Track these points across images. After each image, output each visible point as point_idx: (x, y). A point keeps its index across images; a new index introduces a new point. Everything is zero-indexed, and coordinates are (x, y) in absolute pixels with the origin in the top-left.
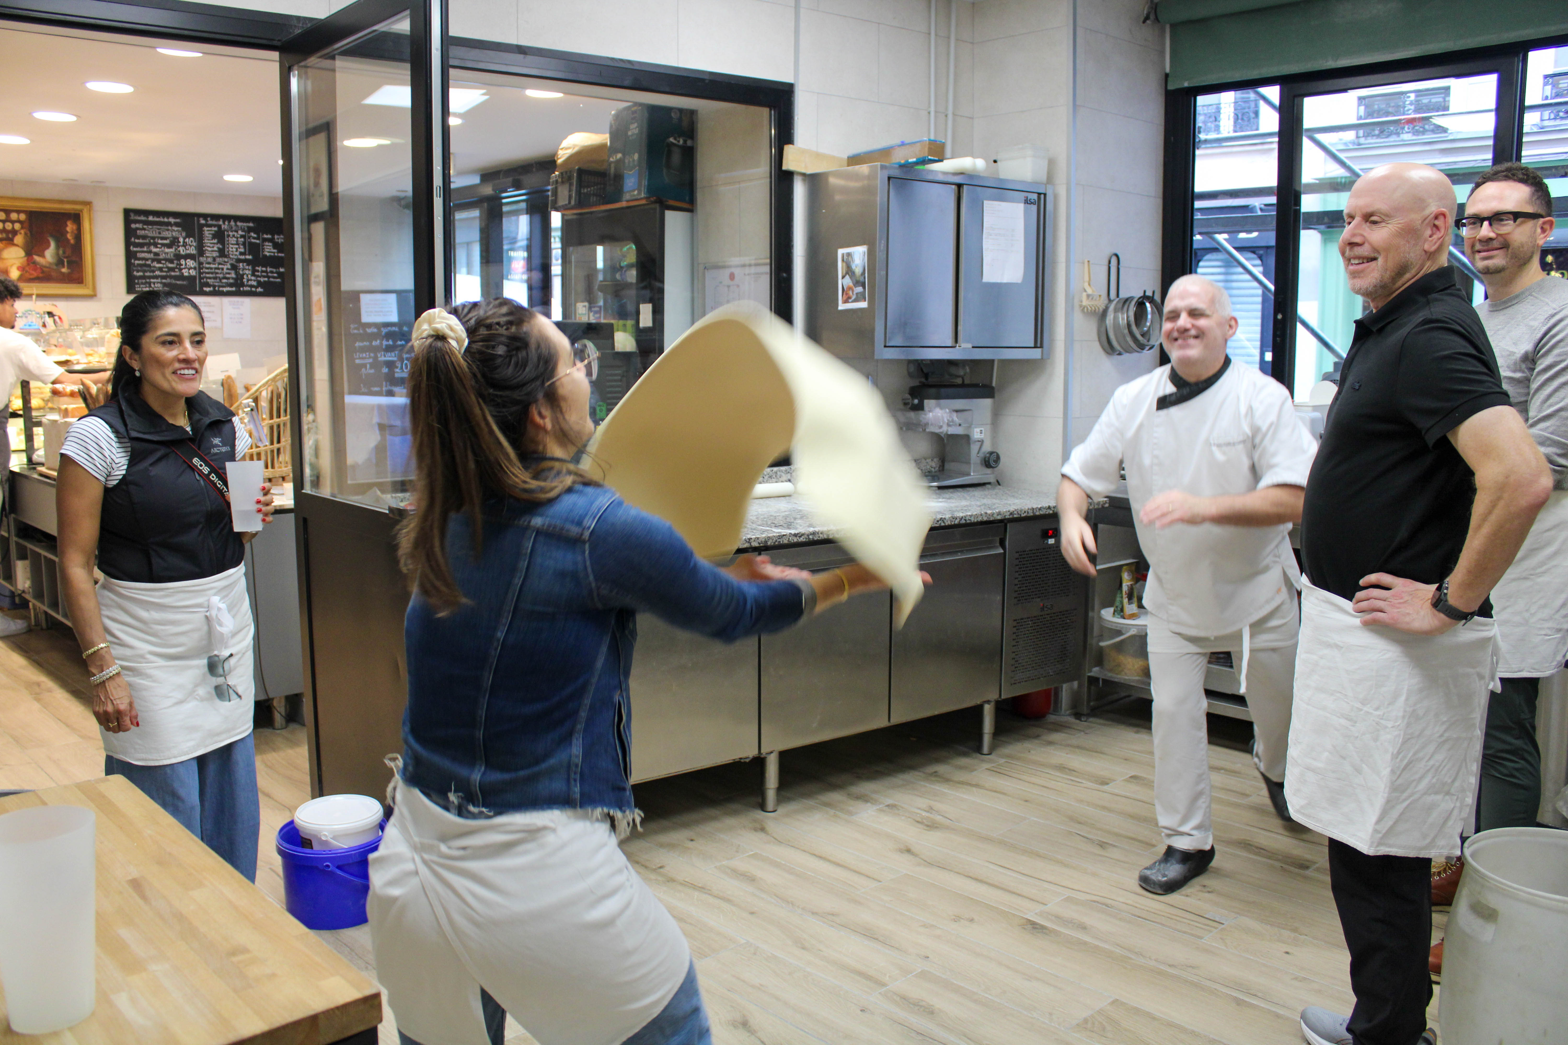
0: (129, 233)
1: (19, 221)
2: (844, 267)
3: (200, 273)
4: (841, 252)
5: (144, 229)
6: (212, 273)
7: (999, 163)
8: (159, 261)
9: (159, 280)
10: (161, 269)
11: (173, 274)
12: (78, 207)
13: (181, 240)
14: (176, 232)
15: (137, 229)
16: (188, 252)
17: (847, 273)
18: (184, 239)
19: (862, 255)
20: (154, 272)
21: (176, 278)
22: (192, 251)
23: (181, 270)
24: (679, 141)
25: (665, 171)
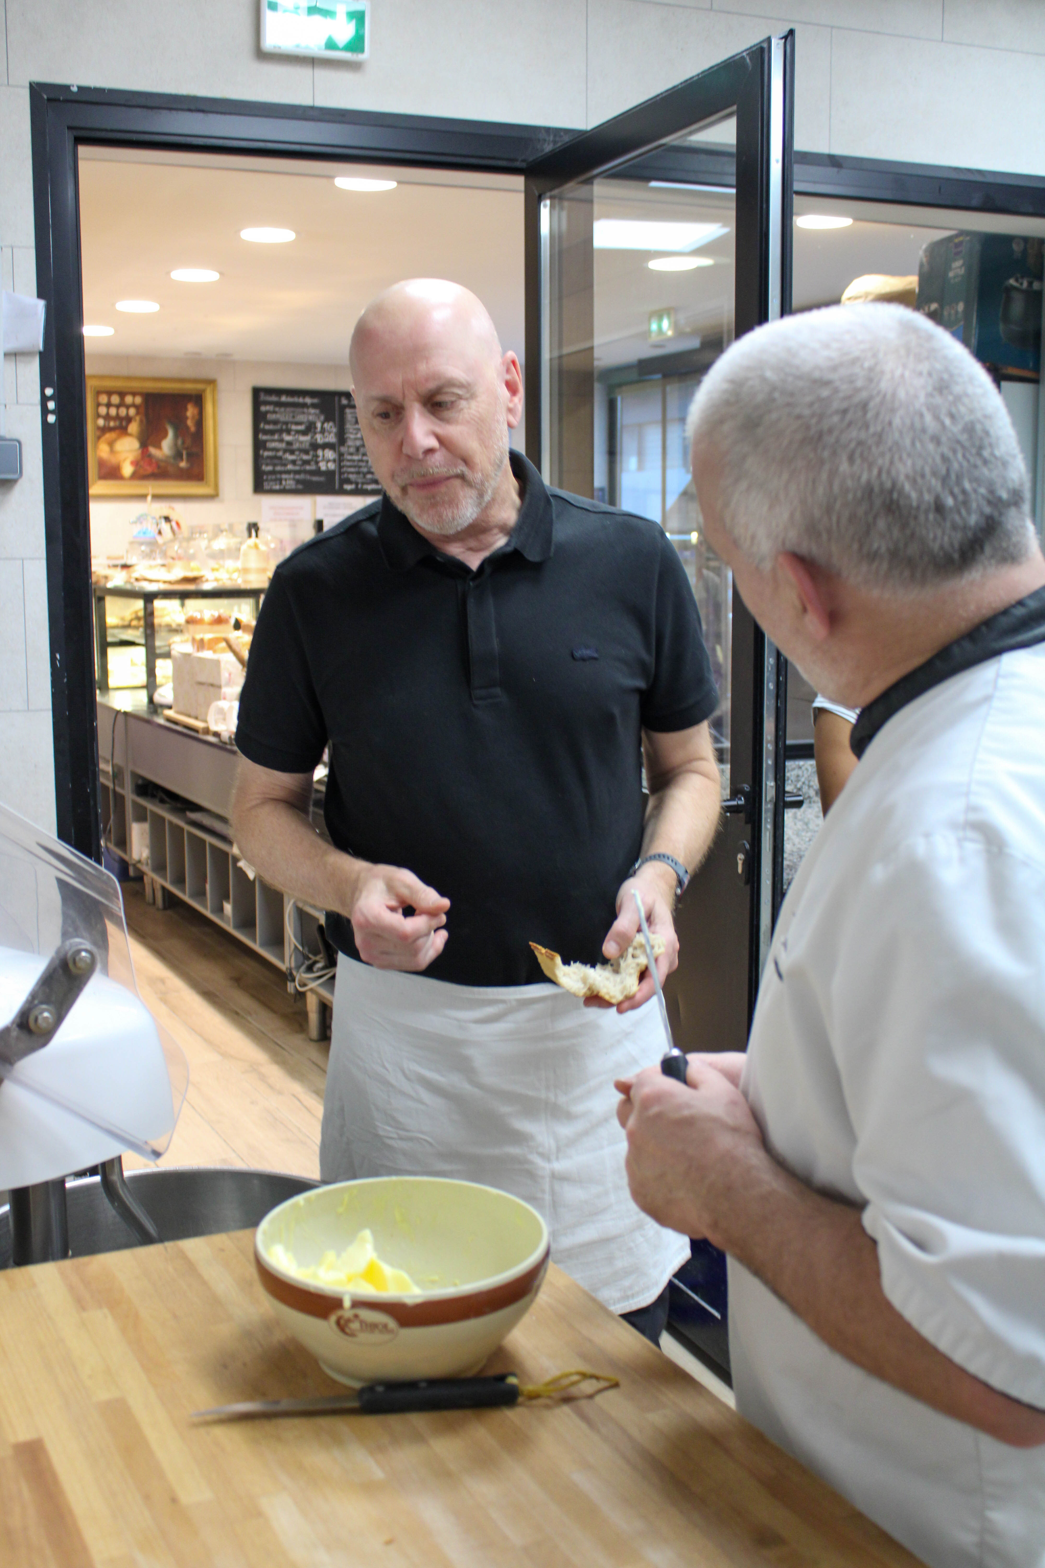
0: (258, 417)
1: (134, 405)
3: (340, 467)
5: (274, 412)
6: (355, 467)
8: (292, 452)
9: (292, 476)
10: (294, 462)
11: (308, 468)
12: (200, 386)
13: (319, 425)
14: (312, 415)
15: (267, 412)
16: (327, 440)
18: (323, 423)
20: (285, 465)
21: (312, 473)
22: (331, 438)
23: (317, 463)
24: (1021, 284)
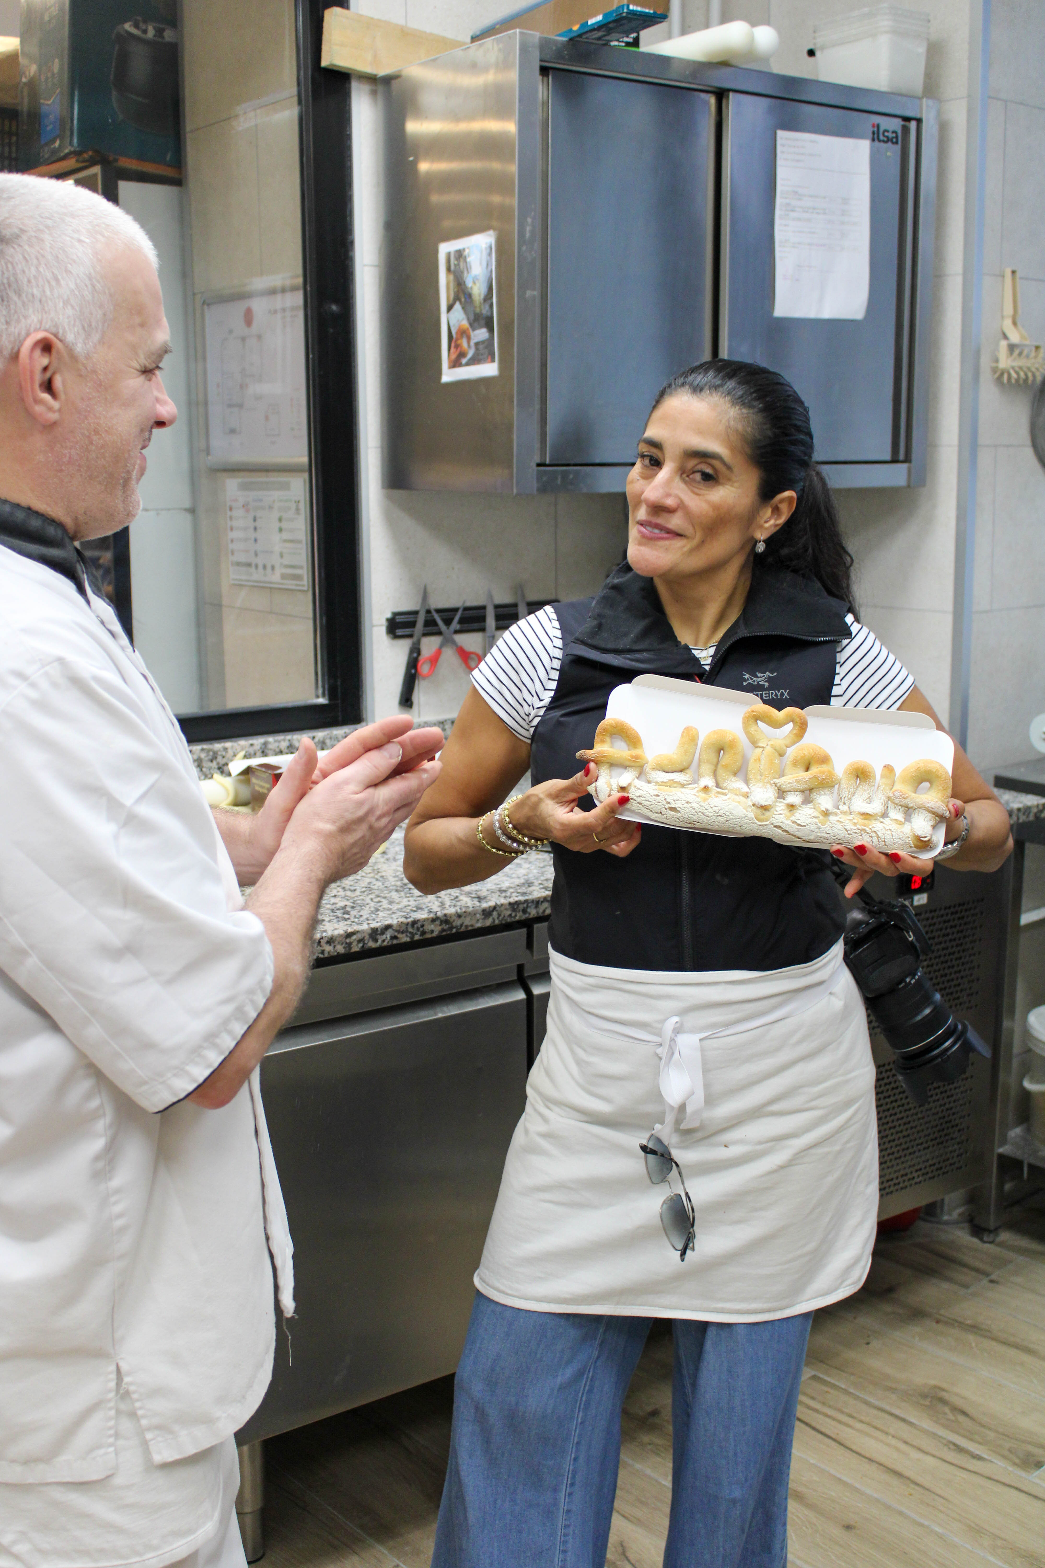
2: (452, 285)
4: (445, 249)
7: (818, 54)
17: (457, 298)
19: (485, 254)
25: (114, 95)
